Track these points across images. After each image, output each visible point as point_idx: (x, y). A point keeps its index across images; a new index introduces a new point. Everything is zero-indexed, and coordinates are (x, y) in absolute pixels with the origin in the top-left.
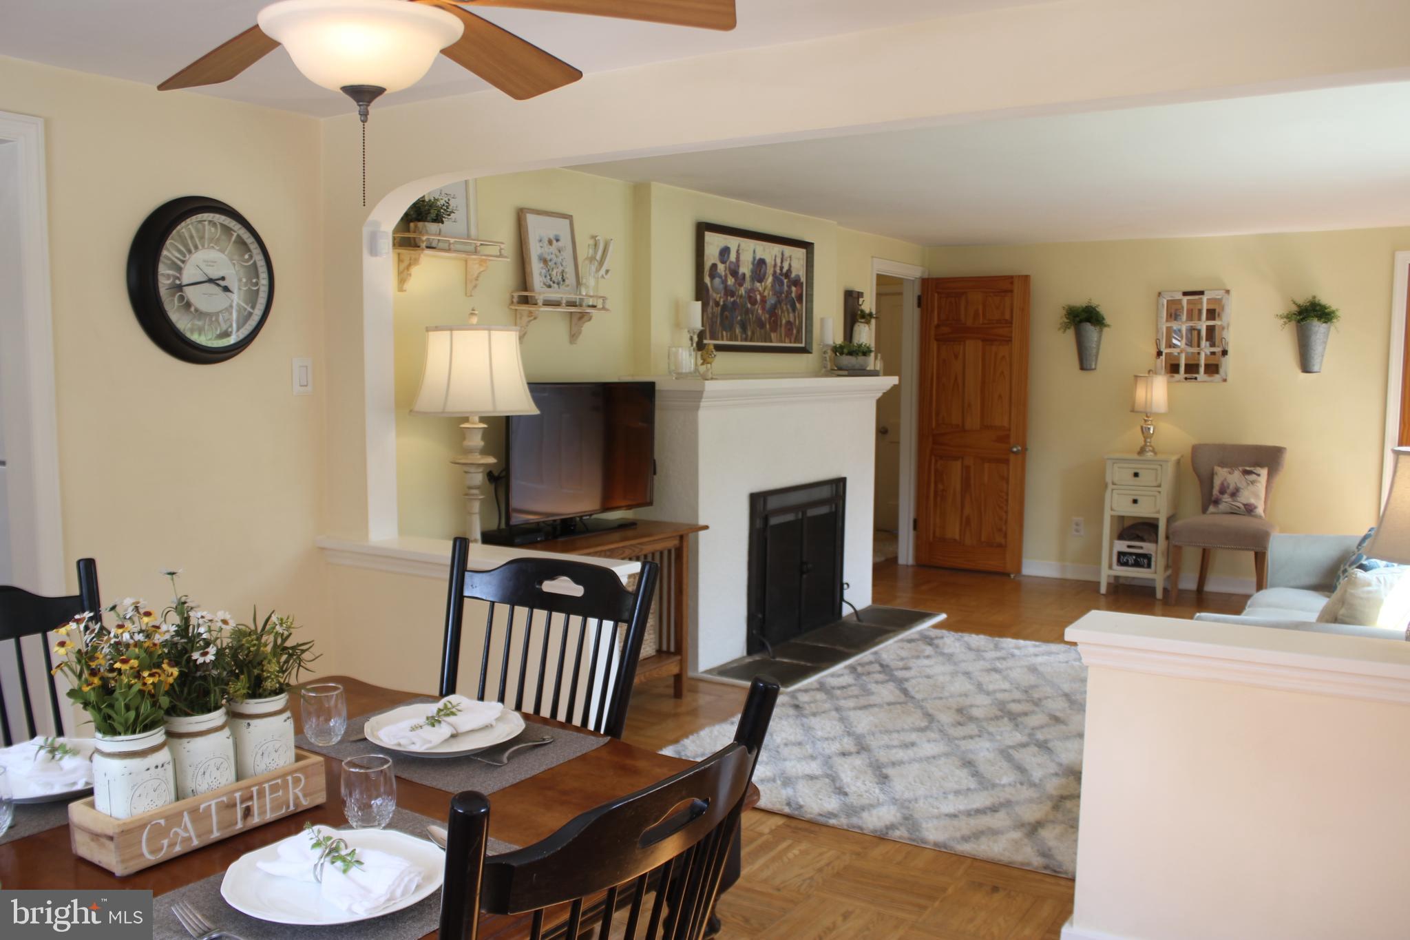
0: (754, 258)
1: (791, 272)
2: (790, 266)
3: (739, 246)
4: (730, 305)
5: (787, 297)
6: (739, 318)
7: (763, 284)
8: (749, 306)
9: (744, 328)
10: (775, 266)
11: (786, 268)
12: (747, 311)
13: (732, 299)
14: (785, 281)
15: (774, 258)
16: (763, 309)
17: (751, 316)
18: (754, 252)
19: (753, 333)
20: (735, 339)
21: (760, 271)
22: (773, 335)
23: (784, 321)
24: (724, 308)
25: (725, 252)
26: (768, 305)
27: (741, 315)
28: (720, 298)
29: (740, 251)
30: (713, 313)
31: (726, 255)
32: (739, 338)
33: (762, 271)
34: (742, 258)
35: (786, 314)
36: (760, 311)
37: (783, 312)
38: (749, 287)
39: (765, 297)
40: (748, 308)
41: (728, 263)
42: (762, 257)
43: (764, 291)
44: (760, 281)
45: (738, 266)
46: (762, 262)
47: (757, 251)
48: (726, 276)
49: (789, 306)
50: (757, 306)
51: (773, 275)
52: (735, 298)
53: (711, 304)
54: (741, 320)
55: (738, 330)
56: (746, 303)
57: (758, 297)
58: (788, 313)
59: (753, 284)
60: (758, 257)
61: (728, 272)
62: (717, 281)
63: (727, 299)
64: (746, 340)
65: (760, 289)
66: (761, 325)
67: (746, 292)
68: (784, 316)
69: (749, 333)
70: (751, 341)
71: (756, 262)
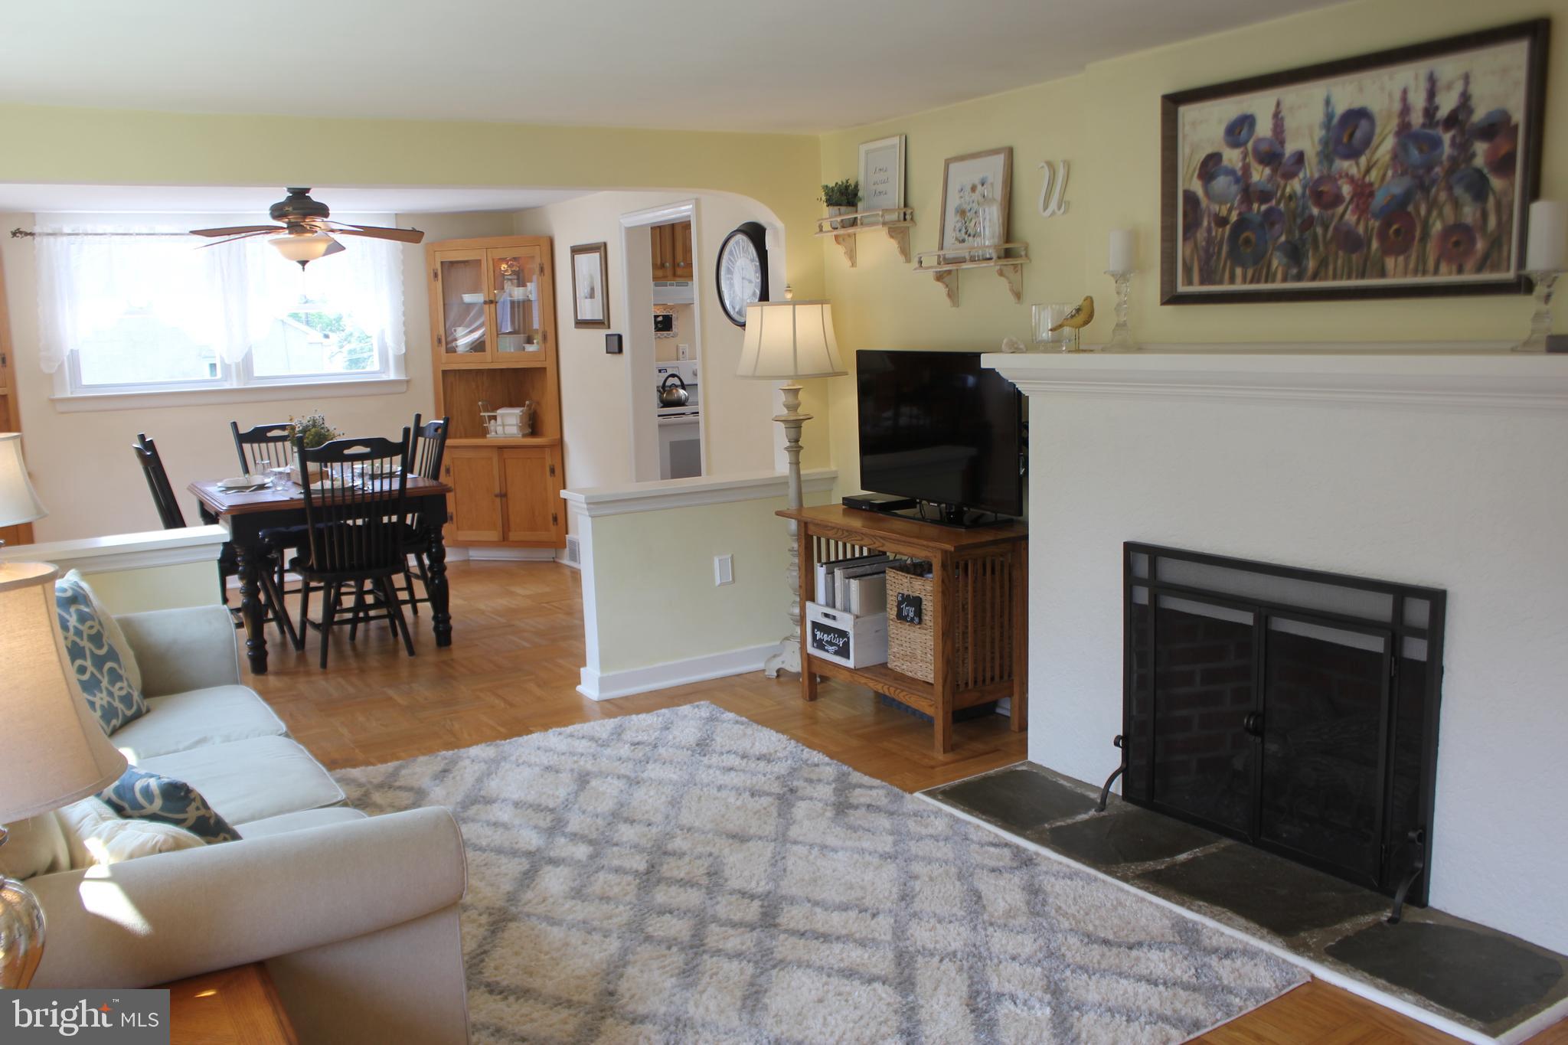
0: (1329, 116)
1: (1470, 111)
2: (1465, 98)
3: (1278, 104)
4: (1258, 219)
5: (1451, 171)
6: (1283, 238)
7: (1363, 160)
8: (1315, 211)
9: (1295, 254)
10: (1406, 110)
11: (1447, 103)
12: (1309, 222)
13: (1264, 207)
14: (1447, 138)
15: (1397, 96)
16: (1363, 210)
17: (1319, 230)
18: (1328, 102)
19: (1323, 263)
20: (1270, 277)
21: (1351, 135)
22: (1390, 262)
23: (1437, 227)
24: (1242, 224)
25: (1239, 129)
26: (1380, 200)
27: (1290, 232)
28: (1230, 210)
29: (1284, 113)
30: (1210, 240)
31: (1244, 132)
32: (1279, 276)
33: (1358, 134)
34: (1290, 123)
35: (1448, 210)
36: (1350, 218)
37: (1433, 204)
38: (1316, 175)
39: (1371, 184)
40: (1311, 218)
41: (1250, 145)
42: (1357, 104)
43: (1368, 171)
44: (1353, 154)
45: (1282, 143)
46: (1358, 116)
47: (1333, 100)
48: (1246, 169)
49: (1459, 191)
50: (1341, 209)
51: (1398, 134)
52: (1274, 202)
53: (1205, 223)
54: (1287, 242)
55: (1277, 262)
56: (1305, 207)
57: (1346, 190)
58: (1457, 205)
59: (1331, 162)
60: (1340, 108)
61: (1250, 159)
62: (1221, 183)
63: (1250, 209)
64: (1299, 277)
65: (1354, 171)
66: (1351, 242)
67: (1304, 187)
68: (1440, 215)
69: (1311, 264)
70: (1314, 278)
71: (1335, 120)
